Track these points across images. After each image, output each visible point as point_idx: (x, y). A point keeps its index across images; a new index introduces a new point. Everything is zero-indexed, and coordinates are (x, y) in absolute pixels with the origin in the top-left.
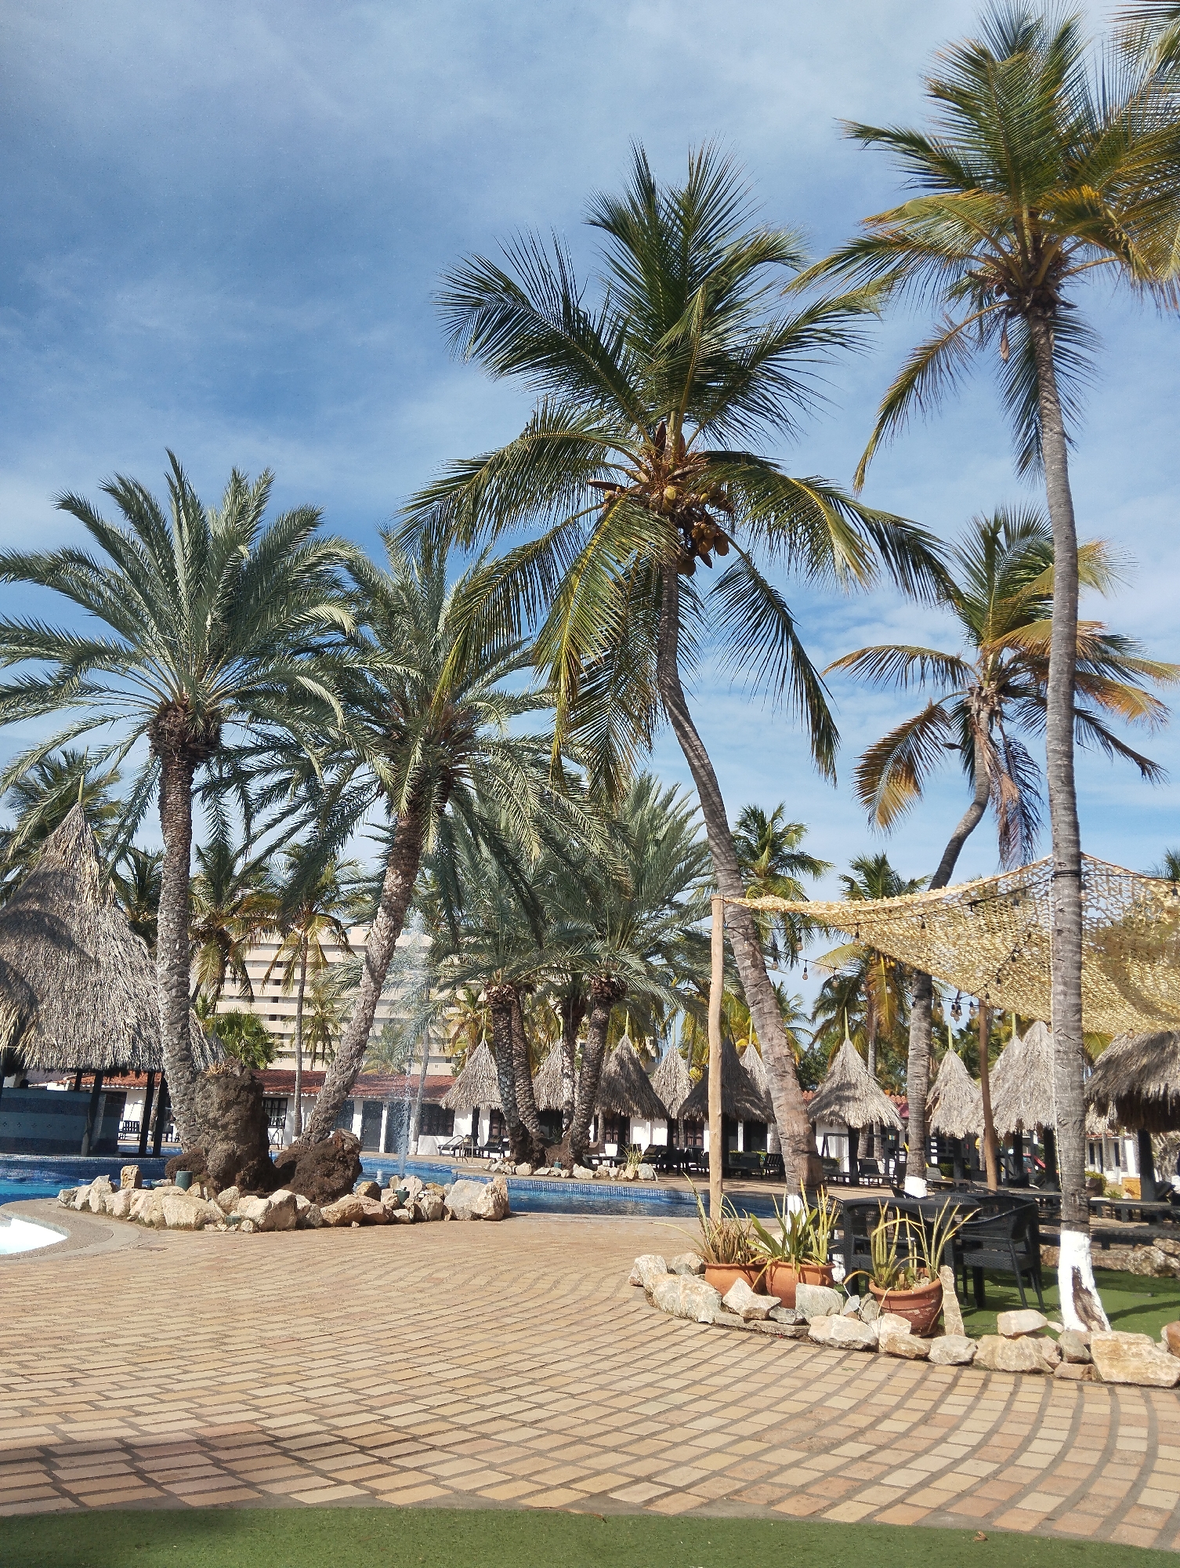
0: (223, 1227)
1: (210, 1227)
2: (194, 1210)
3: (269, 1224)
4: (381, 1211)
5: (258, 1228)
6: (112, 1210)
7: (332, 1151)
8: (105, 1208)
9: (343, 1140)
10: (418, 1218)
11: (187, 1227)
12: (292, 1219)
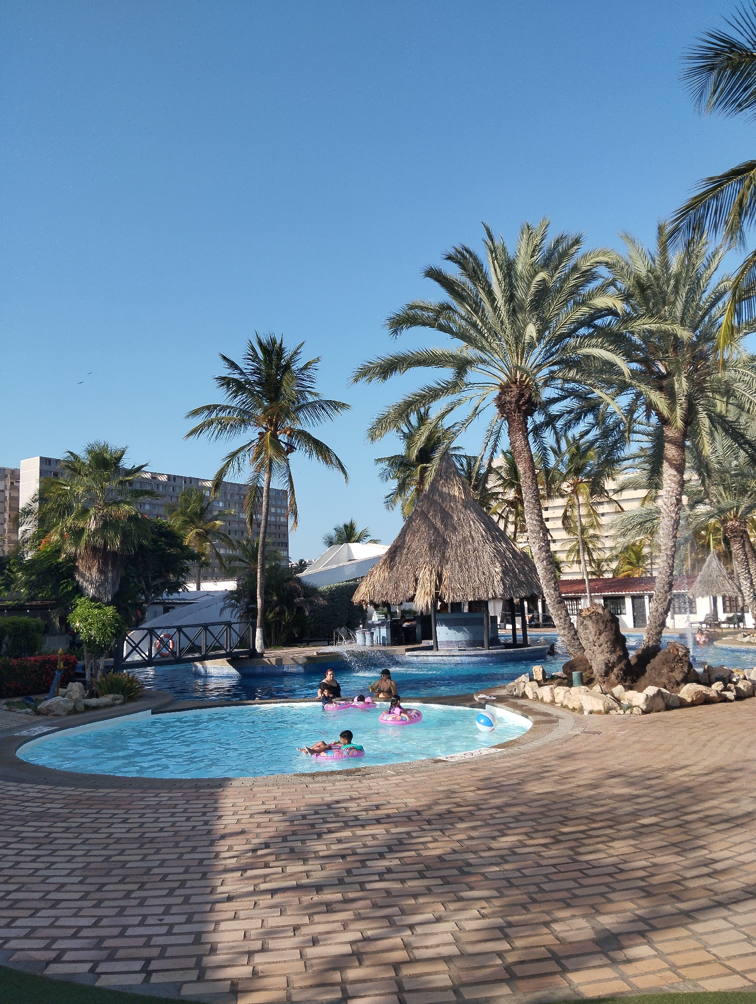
0: (622, 712)
1: (613, 712)
2: (601, 702)
3: (650, 708)
4: (716, 695)
5: (644, 712)
6: (542, 699)
7: (672, 657)
8: (537, 697)
9: (677, 650)
10: (740, 697)
11: (599, 712)
12: (660, 703)
